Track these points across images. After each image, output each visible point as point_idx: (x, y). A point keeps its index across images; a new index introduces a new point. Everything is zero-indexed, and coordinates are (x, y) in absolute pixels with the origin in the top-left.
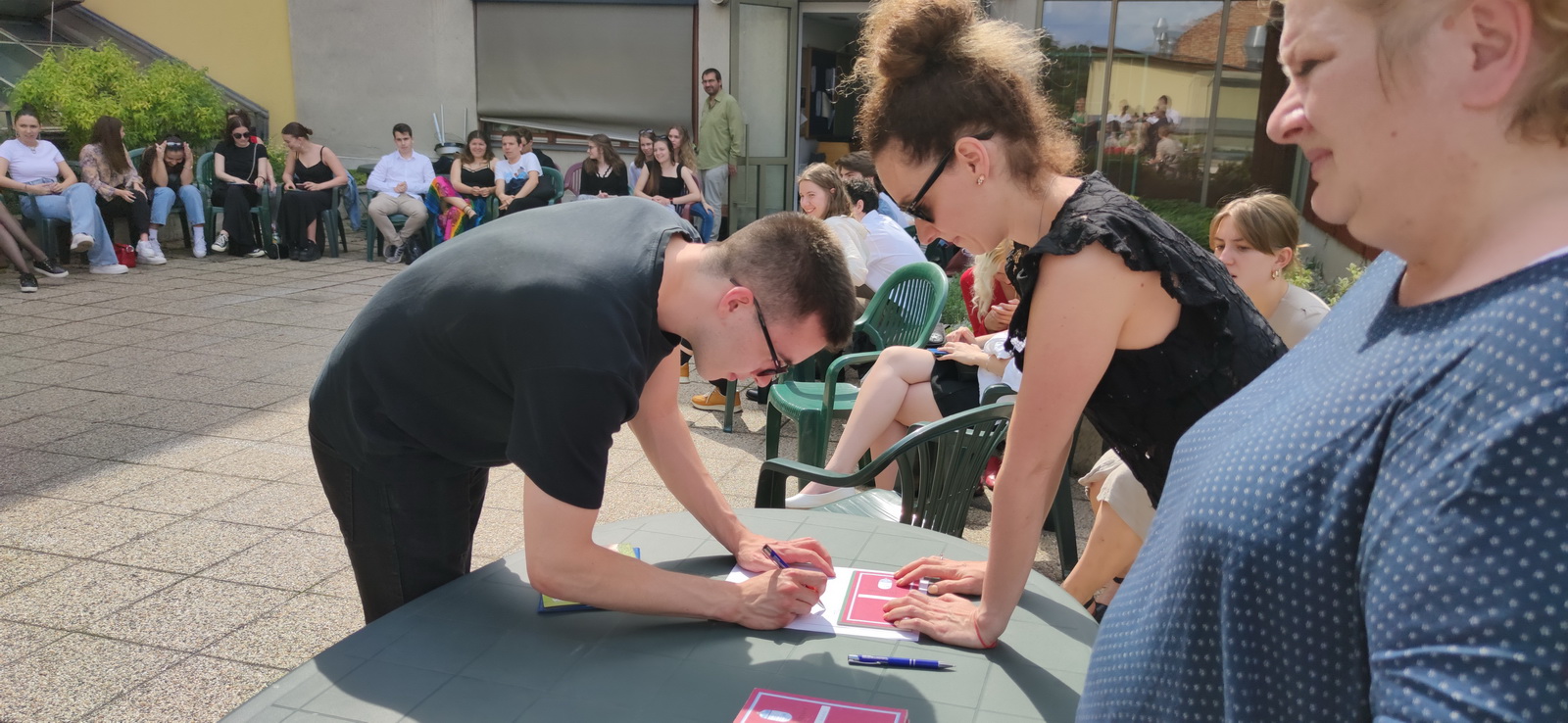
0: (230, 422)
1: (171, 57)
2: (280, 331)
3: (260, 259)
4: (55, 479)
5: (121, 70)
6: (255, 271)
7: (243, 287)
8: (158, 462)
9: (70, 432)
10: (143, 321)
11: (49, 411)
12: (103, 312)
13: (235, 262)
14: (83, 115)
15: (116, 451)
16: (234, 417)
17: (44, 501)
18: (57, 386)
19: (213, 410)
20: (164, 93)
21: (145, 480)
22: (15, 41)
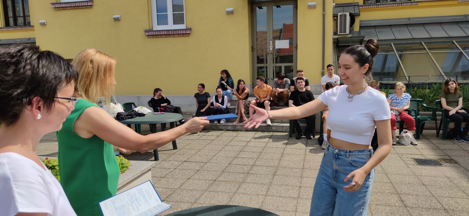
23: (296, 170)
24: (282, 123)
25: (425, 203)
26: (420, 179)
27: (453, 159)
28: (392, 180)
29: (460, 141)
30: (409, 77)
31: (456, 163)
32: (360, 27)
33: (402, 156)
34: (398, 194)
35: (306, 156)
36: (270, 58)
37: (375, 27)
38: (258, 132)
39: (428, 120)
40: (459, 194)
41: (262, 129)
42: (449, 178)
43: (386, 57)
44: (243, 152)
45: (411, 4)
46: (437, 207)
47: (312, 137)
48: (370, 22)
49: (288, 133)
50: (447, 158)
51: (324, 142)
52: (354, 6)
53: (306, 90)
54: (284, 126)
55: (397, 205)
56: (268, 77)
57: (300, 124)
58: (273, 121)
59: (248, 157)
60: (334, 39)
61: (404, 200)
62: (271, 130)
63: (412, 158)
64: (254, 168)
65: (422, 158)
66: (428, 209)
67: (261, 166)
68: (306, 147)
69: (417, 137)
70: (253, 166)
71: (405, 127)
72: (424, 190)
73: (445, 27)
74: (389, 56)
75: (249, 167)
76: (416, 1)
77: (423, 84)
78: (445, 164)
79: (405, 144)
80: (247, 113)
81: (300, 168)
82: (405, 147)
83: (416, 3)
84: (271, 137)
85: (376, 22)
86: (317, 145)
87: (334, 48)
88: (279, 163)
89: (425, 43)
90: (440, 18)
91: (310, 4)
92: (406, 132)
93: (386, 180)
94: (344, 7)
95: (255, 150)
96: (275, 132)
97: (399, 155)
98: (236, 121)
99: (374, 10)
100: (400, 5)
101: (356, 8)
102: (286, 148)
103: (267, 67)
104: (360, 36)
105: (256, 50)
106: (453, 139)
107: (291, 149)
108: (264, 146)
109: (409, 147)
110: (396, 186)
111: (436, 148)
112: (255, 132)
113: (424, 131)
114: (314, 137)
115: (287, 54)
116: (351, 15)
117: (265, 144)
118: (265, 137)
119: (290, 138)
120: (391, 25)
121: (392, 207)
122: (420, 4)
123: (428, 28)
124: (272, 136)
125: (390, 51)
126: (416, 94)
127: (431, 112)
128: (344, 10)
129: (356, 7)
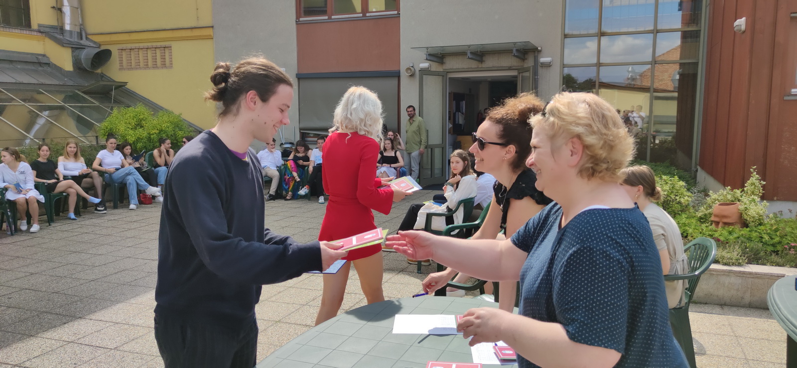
1: (166, 110)
5: (146, 116)
11: (128, 268)
14: (130, 137)
18: (130, 257)
20: (164, 125)
22: (97, 103)
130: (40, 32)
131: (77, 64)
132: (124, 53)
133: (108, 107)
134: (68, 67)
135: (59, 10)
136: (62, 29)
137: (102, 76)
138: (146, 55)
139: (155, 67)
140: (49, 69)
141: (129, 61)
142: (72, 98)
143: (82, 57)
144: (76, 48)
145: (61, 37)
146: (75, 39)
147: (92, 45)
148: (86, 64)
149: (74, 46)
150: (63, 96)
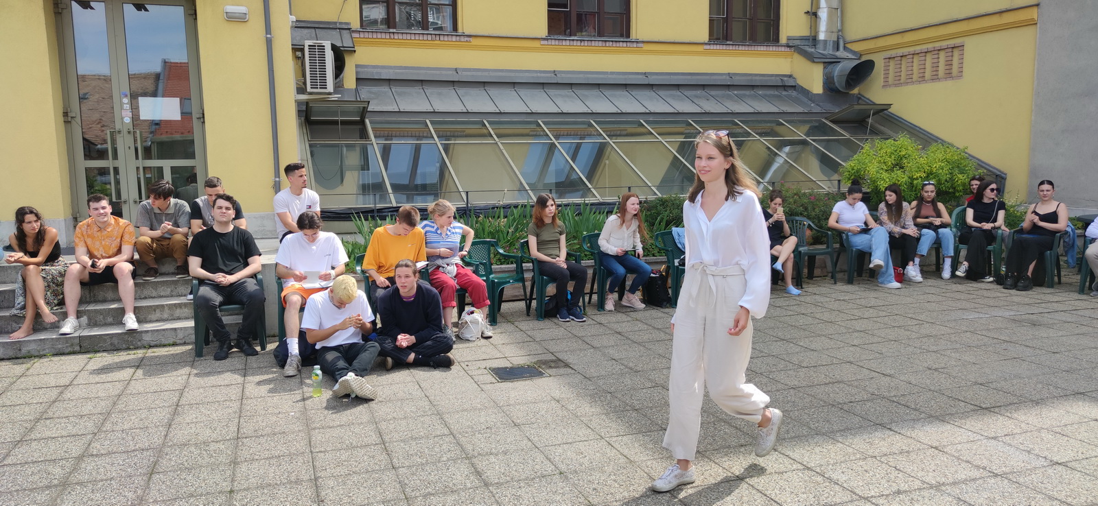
0: (965, 415)
1: (943, 141)
2: (1004, 346)
3: (989, 284)
4: (847, 430)
5: (909, 152)
6: (985, 293)
7: (977, 306)
8: (913, 435)
9: (858, 398)
10: (906, 324)
11: (846, 380)
12: (881, 314)
13: (971, 285)
14: (882, 182)
15: (885, 420)
16: (968, 412)
17: (840, 445)
19: (952, 403)
20: (936, 166)
21: (904, 448)
22: (847, 136)
23: (217, 445)
24: (171, 320)
25: (522, 467)
26: (508, 413)
27: (561, 358)
28: (452, 427)
29: (568, 319)
30: (467, 192)
31: (567, 365)
32: (357, 79)
33: (467, 366)
34: (467, 458)
35: (245, 401)
36: (125, 145)
37: (389, 81)
38: (98, 355)
39: (509, 282)
40: (580, 433)
41: (111, 344)
42: (558, 401)
43: (417, 149)
44: (48, 422)
45: (458, 38)
46: (545, 471)
47: (258, 348)
48: (379, 70)
49: (190, 347)
50: (550, 357)
51: (289, 360)
52: (339, 29)
53: (237, 229)
54: (178, 328)
55: (469, 485)
56: (124, 196)
57: (223, 318)
58: (145, 318)
59: (64, 433)
60: (299, 103)
61: (483, 470)
62: (139, 343)
63: (488, 368)
64: (83, 465)
65: (506, 366)
66: (529, 481)
67: (109, 453)
68: (243, 379)
69: (493, 319)
70: (80, 458)
71: (468, 300)
72: (518, 438)
73: (523, 92)
74: (422, 146)
75: (68, 465)
76: (466, 34)
77: (493, 208)
78: (547, 371)
79: (470, 339)
80: (56, 302)
81: (228, 438)
82: (471, 345)
83: (468, 39)
84: (138, 365)
85: (391, 71)
86: (273, 367)
87: (301, 125)
88: (166, 436)
89: (490, 123)
90: (513, 74)
91: (230, 9)
92: (472, 313)
93: (441, 430)
94: (317, 30)
95: (88, 408)
96: (151, 347)
97: (462, 364)
98: (20, 328)
99: (385, 44)
100: (438, 38)
101: (345, 34)
102: (187, 390)
103: (116, 170)
104: (359, 100)
105: (78, 119)
106: (555, 317)
107: (201, 390)
108: (117, 392)
109: (479, 345)
110: (463, 440)
111: (529, 339)
112: (89, 356)
113: (504, 306)
114: (263, 348)
115: (177, 137)
116: (334, 48)
117: (119, 386)
118: (120, 366)
119: (197, 359)
120: (422, 82)
121: (459, 493)
122: (474, 41)
123: (493, 91)
124: (142, 359)
125: (424, 137)
126: (483, 230)
127: (515, 266)
128: (318, 36)
129: (344, 32)
130: (788, 46)
131: (829, 83)
132: (892, 63)
133: (861, 140)
134: (817, 88)
135: (813, 15)
136: (814, 40)
137: (859, 98)
138: (923, 62)
139: (935, 78)
140: (794, 93)
141: (898, 74)
142: (818, 129)
143: (836, 74)
144: (829, 63)
145: (813, 50)
146: (829, 51)
147: (850, 56)
148: (839, 83)
149: (827, 60)
150: (806, 127)
